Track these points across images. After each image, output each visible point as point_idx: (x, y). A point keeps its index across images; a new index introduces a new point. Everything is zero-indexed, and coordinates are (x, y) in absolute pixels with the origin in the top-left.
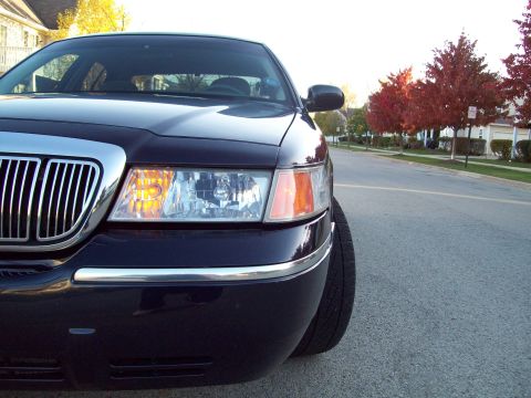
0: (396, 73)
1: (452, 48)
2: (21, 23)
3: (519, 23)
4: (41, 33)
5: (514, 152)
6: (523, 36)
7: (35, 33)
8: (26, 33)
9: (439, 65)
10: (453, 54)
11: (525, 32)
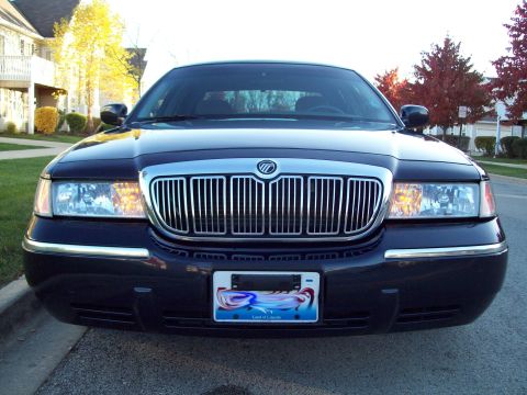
0: (382, 74)
1: (439, 50)
2: (17, 32)
3: (509, 27)
4: (36, 41)
5: (498, 148)
6: (512, 39)
7: (31, 41)
8: (22, 42)
9: (427, 66)
10: (439, 56)
11: (514, 36)
